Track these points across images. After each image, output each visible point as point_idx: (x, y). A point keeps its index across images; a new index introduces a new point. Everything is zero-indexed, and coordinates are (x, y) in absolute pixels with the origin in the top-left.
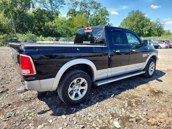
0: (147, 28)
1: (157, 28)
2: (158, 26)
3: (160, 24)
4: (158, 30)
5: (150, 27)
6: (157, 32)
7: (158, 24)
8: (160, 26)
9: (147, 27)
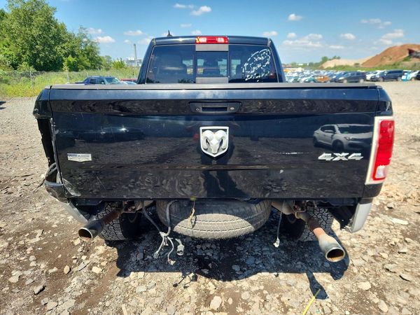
0: (63, 48)
1: (86, 50)
2: (86, 45)
3: (89, 41)
4: (88, 54)
5: (70, 45)
6: (88, 60)
7: (85, 40)
8: (91, 46)
9: (64, 45)
